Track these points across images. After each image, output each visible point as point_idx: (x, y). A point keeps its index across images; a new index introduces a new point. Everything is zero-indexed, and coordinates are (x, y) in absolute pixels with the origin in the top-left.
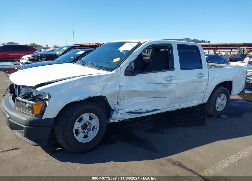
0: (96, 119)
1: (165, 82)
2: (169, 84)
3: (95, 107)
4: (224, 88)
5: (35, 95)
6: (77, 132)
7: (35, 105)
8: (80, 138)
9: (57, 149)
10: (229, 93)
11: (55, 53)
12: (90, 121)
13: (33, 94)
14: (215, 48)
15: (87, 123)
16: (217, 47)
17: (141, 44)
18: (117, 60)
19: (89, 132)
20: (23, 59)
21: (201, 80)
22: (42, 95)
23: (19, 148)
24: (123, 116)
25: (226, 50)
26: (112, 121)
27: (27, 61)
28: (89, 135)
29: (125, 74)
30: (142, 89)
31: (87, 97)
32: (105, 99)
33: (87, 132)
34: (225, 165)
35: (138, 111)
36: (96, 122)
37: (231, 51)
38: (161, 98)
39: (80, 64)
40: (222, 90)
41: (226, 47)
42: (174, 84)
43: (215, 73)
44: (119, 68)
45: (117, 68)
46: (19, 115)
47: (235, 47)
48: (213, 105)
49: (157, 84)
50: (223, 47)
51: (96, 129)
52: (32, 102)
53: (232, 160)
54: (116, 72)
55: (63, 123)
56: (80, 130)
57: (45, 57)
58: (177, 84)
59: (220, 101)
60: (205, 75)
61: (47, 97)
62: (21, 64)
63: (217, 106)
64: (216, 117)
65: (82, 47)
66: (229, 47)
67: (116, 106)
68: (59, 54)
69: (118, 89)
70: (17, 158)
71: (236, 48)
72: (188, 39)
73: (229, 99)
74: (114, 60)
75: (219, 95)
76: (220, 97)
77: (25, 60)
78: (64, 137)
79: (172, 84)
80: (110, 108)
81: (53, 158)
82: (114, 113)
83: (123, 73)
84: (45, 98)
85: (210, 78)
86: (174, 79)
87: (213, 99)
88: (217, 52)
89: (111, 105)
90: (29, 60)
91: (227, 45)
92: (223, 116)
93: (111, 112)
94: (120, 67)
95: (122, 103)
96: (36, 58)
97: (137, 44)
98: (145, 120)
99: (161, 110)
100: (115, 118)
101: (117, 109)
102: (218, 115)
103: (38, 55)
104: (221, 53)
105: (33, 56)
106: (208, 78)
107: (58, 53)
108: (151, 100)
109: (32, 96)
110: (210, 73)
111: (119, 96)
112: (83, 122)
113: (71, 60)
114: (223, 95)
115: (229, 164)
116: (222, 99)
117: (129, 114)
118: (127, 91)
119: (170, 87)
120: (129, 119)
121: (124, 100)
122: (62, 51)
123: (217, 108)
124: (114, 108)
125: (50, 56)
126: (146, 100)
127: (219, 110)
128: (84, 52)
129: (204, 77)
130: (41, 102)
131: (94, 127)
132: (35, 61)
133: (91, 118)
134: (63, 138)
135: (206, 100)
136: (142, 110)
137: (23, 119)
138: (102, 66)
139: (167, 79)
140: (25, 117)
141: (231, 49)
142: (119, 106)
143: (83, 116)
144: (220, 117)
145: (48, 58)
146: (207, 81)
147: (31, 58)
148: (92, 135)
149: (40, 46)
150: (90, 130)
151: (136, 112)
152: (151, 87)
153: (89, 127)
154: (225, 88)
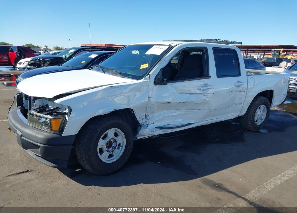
0: (122, 135)
1: (199, 92)
2: (204, 94)
3: (121, 122)
4: (264, 98)
5: (51, 109)
6: (101, 151)
7: (54, 120)
8: (104, 157)
9: (76, 171)
10: (269, 103)
11: (60, 56)
12: (115, 138)
13: (48, 107)
14: (246, 51)
15: (112, 140)
16: (248, 49)
17: (172, 47)
18: (145, 66)
19: (115, 150)
20: (20, 63)
21: (240, 89)
22: (60, 108)
23: (31, 171)
24: (152, 132)
25: (259, 52)
26: (139, 138)
27: (27, 66)
28: (114, 153)
29: (154, 83)
30: (173, 100)
31: (112, 110)
32: (132, 112)
33: (112, 151)
34: (271, 187)
35: (169, 125)
36: (121, 139)
37: (264, 54)
38: (194, 110)
39: (99, 70)
40: (262, 100)
41: (259, 50)
42: (210, 95)
43: (255, 81)
44: (148, 76)
45: (146, 75)
46: (34, 132)
47: (270, 49)
48: (251, 118)
49: (191, 94)
50: (255, 49)
51: (122, 147)
52: (49, 117)
53: (278, 180)
54: (144, 81)
55: (86, 141)
56: (105, 149)
57: (49, 61)
58: (213, 94)
59: (259, 113)
60: (244, 83)
61: (67, 111)
62: (18, 69)
63: (256, 118)
64: (254, 132)
65: (93, 49)
66: (262, 49)
67: (144, 120)
68: (66, 57)
69: (147, 100)
70: (31, 182)
71: (271, 51)
72: (216, 40)
73: (269, 111)
74: (142, 66)
75: (258, 107)
76: (259, 108)
77: (23, 64)
78: (87, 157)
79: (207, 94)
80: (137, 122)
81: (74, 181)
82: (142, 128)
83: (153, 82)
84: (64, 112)
85: (249, 87)
86: (210, 88)
87: (251, 111)
88: (248, 55)
89: (138, 119)
90: (29, 65)
91: (259, 47)
92: (262, 131)
93: (138, 127)
94: (148, 74)
95: (151, 117)
96: (37, 62)
97: (168, 47)
98: (174, 136)
99: (195, 124)
100: (143, 134)
101: (145, 124)
102: (257, 129)
103: (40, 58)
104: (252, 56)
105: (33, 60)
106: (247, 86)
107: (64, 56)
108: (183, 113)
109: (47, 109)
110: (249, 81)
111: (147, 108)
112: (107, 140)
113: (82, 65)
114: (263, 107)
115: (275, 185)
116: (261, 111)
117: (158, 129)
118: (157, 102)
119: (205, 98)
120: (157, 135)
121: (153, 113)
122: (69, 54)
123: (256, 121)
124: (142, 123)
125: (55, 60)
126: (178, 113)
127: (258, 123)
128: (97, 55)
129: (242, 86)
130: (60, 117)
131: (119, 144)
132: (37, 66)
133: (116, 135)
134: (85, 158)
135: (244, 113)
136: (173, 125)
137: (40, 137)
138: (127, 73)
139: (202, 89)
140: (41, 134)
141: (265, 52)
142: (147, 120)
143: (107, 133)
144: (258, 132)
145: (52, 62)
146: (246, 90)
147: (32, 62)
148: (118, 153)
149: (38, 47)
150: (115, 148)
151: (167, 126)
152: (184, 98)
153: (114, 145)
154: (266, 98)
